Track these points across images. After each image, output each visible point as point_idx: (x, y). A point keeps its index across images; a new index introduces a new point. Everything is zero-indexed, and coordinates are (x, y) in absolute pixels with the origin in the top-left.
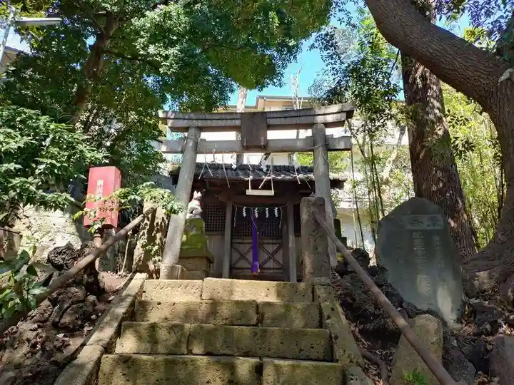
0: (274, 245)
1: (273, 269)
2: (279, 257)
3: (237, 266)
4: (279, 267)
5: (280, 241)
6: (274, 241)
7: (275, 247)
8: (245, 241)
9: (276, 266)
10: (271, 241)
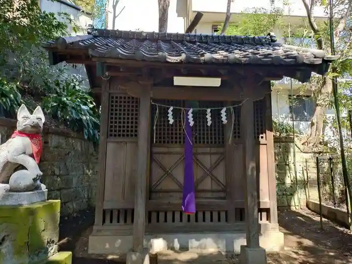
0: (213, 156)
1: (212, 191)
2: (220, 173)
3: (159, 188)
4: (220, 188)
5: (221, 150)
6: (214, 150)
7: (215, 158)
8: (171, 150)
9: (215, 187)
10: (208, 150)
